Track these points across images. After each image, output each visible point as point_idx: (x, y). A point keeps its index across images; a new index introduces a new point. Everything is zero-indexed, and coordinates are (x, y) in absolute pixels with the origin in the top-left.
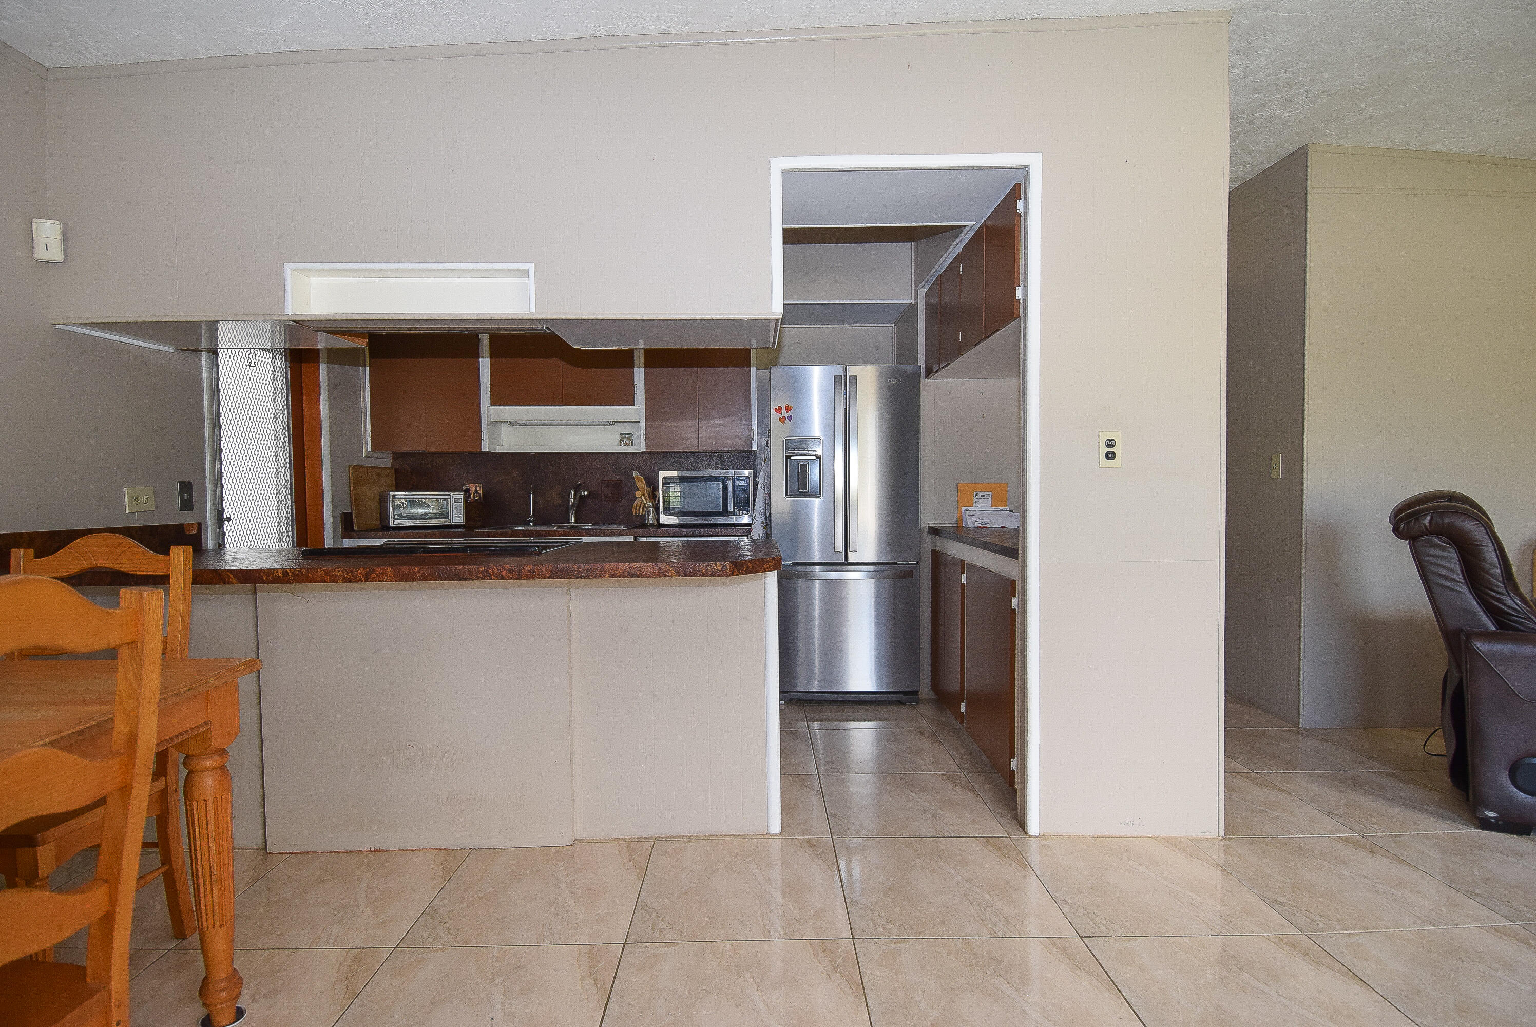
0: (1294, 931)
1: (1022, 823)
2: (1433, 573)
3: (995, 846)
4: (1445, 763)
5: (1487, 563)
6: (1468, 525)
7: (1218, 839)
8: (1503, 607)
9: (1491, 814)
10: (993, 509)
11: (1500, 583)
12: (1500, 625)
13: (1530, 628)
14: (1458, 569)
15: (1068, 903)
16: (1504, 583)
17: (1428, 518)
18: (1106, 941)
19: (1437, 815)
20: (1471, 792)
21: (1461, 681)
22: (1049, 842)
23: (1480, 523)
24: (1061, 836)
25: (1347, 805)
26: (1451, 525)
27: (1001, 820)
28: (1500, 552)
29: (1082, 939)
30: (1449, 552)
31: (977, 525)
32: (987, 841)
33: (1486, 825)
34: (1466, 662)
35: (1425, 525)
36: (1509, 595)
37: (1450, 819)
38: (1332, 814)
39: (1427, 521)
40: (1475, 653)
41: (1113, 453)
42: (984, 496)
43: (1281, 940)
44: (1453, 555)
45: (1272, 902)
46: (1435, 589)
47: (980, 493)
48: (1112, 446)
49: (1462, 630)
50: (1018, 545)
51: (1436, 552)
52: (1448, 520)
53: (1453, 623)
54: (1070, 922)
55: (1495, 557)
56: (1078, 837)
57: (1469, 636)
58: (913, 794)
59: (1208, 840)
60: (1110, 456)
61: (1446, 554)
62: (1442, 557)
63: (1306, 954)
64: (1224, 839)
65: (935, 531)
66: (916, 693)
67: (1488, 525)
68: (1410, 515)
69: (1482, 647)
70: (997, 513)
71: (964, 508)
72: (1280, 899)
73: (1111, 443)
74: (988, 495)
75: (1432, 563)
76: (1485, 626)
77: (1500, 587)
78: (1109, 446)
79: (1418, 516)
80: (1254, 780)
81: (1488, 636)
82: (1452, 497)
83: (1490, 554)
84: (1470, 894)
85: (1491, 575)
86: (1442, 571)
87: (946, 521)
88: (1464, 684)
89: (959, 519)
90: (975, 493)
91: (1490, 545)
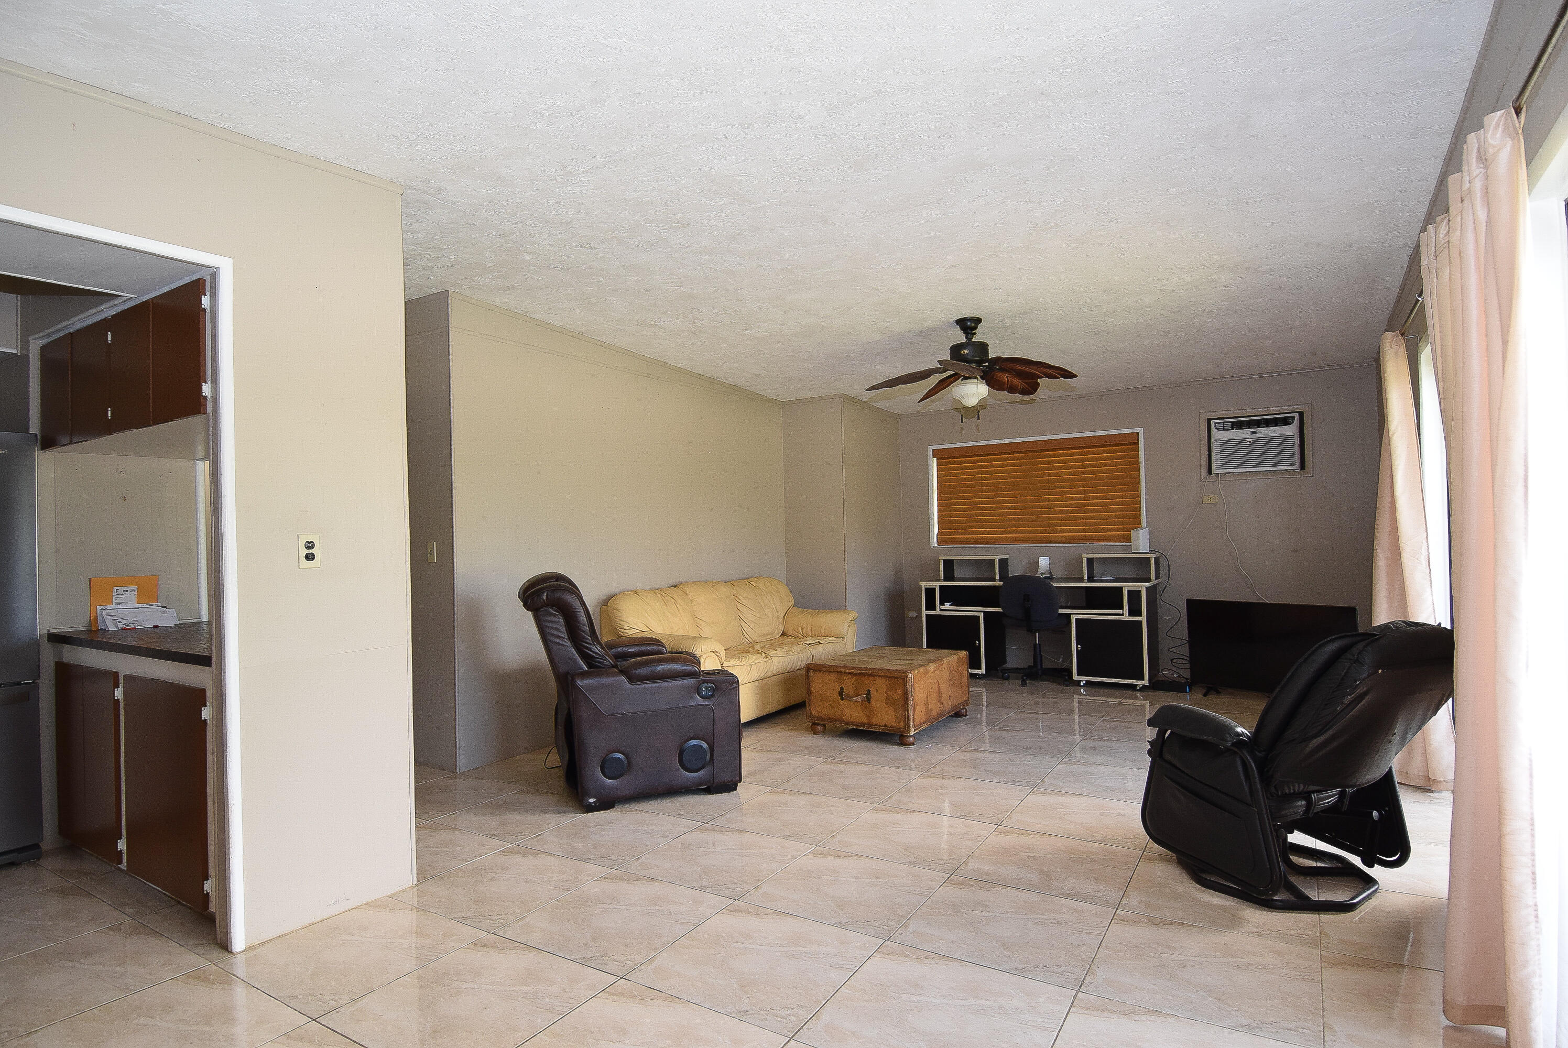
0: (483, 934)
1: (225, 945)
2: (551, 634)
3: (198, 978)
4: (561, 772)
5: (581, 624)
6: (570, 598)
7: (412, 887)
8: (591, 653)
9: (592, 800)
10: (140, 606)
11: (588, 636)
12: (590, 665)
13: (605, 665)
14: (564, 630)
15: (294, 997)
16: (591, 637)
17: (545, 594)
18: (338, 1012)
19: (559, 812)
20: (579, 790)
21: (569, 709)
22: (258, 950)
23: (576, 596)
24: (268, 941)
25: (501, 825)
26: (559, 599)
27: (197, 950)
28: (588, 615)
29: (317, 1022)
30: (559, 618)
31: (121, 626)
32: (189, 977)
33: (590, 809)
34: (572, 695)
35: (543, 600)
36: (594, 644)
37: (568, 812)
38: (492, 836)
39: (544, 597)
40: (576, 687)
41: (313, 555)
42: (127, 591)
43: (476, 945)
44: (561, 620)
45: (463, 920)
46: (550, 644)
47: (121, 589)
48: (312, 548)
49: (568, 673)
50: (210, 649)
51: (550, 618)
52: (557, 595)
53: (563, 668)
54: (300, 1012)
55: (585, 619)
56: (286, 934)
57: (573, 677)
58: (77, 964)
59: (403, 891)
60: (310, 557)
61: (557, 620)
62: (555, 622)
63: (494, 946)
64: (417, 885)
65: (58, 639)
66: (36, 846)
67: (578, 595)
68: (533, 593)
69: (580, 683)
70: (145, 610)
71: (99, 608)
72: (469, 914)
73: (310, 545)
74: (134, 590)
75: (549, 627)
76: (581, 668)
77: (588, 639)
78: (308, 548)
79: (539, 593)
80: (430, 828)
81: (584, 675)
82: (559, 578)
83: (583, 618)
84: (587, 860)
85: (583, 631)
86: (556, 632)
87: (75, 624)
88: (571, 710)
89: (93, 621)
90: (115, 588)
91: (582, 611)
